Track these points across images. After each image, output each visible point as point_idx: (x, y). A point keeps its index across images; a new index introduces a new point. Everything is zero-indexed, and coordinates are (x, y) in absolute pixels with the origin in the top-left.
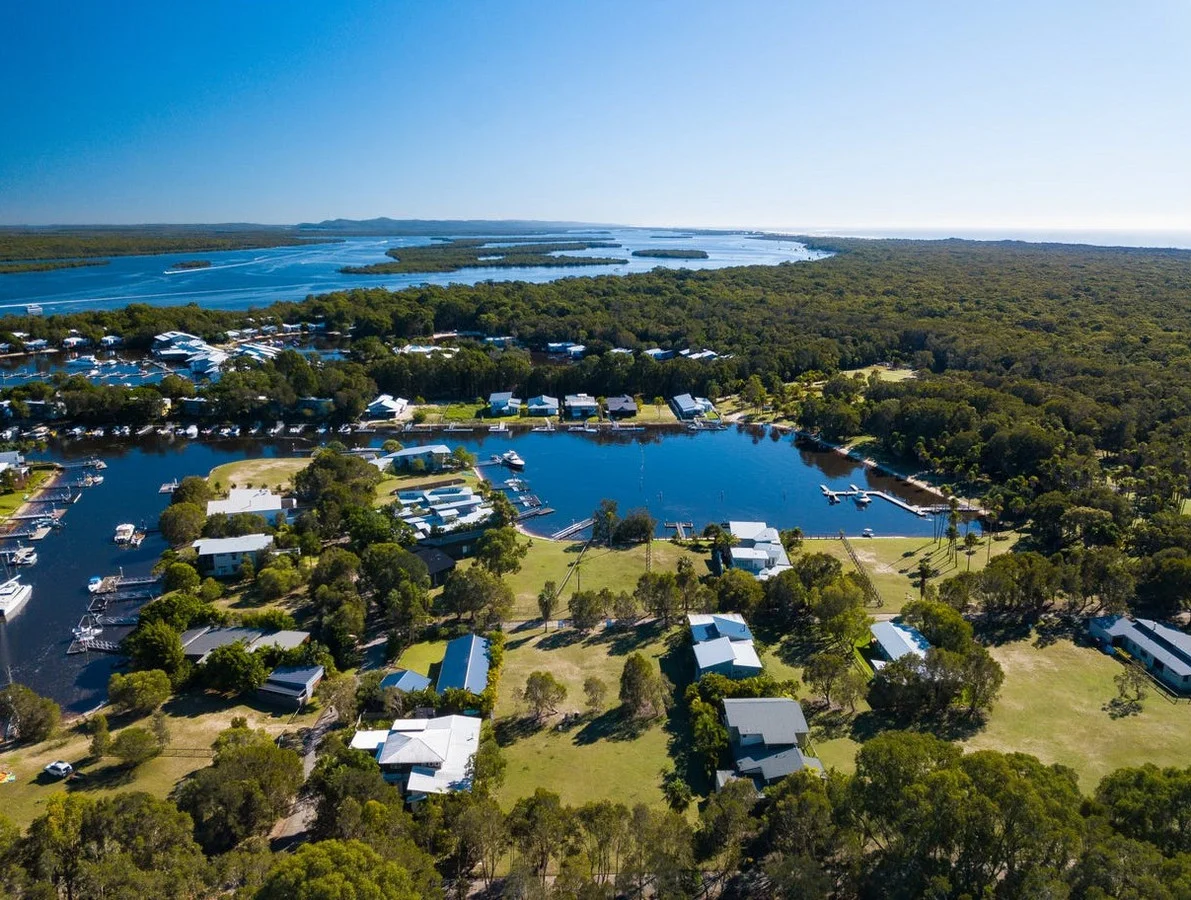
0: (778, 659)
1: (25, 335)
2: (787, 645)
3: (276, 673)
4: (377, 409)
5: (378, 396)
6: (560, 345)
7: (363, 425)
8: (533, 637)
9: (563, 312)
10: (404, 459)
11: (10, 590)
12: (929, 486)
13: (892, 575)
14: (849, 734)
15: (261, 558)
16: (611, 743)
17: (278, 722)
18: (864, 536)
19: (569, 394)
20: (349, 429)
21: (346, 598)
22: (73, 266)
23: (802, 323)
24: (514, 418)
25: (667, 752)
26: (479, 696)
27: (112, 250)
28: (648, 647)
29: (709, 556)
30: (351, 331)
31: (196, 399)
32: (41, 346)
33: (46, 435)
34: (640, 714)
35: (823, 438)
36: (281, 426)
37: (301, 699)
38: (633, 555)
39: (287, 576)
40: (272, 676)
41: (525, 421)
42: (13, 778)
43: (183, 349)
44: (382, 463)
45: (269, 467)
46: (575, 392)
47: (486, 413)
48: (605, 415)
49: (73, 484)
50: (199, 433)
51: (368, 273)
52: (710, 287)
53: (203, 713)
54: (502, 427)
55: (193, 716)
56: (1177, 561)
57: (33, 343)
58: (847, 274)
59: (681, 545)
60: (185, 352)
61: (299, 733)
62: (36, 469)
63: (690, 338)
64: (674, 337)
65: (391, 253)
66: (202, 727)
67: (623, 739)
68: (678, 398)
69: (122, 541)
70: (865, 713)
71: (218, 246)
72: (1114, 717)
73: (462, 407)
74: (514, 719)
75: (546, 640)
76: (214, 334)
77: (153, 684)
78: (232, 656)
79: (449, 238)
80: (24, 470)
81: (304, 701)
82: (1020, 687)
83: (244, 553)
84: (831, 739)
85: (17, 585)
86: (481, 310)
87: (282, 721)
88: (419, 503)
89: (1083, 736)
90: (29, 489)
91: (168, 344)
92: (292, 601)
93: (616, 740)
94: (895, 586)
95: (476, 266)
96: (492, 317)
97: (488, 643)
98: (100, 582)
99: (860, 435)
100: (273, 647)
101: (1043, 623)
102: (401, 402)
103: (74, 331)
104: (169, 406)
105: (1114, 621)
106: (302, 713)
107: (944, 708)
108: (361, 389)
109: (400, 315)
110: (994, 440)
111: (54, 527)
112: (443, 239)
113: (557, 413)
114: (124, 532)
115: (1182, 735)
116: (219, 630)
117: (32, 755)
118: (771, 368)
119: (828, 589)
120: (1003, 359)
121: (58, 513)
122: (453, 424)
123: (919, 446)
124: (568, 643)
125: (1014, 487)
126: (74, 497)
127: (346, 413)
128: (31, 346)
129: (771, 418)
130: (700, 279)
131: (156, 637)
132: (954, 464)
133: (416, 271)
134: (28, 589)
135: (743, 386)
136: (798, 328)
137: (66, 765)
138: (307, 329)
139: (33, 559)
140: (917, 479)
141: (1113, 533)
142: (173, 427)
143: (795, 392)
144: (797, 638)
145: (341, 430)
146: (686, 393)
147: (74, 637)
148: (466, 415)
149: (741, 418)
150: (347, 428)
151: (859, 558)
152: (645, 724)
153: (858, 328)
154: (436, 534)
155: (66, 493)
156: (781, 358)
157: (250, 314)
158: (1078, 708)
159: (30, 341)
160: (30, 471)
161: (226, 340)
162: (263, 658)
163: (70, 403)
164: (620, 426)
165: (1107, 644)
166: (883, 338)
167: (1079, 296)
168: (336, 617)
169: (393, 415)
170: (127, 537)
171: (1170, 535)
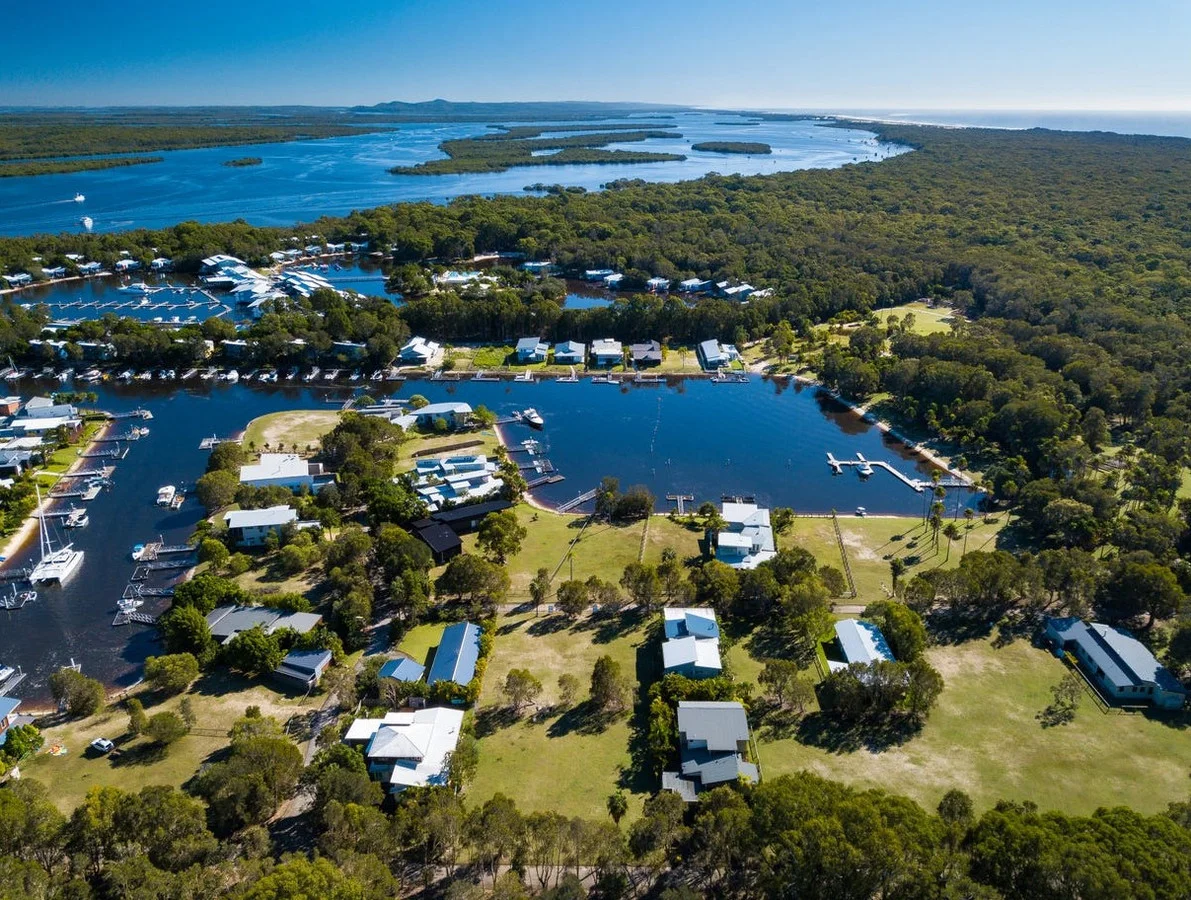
0: (747, 652)
1: (80, 257)
2: (759, 638)
3: (291, 656)
4: (408, 354)
5: (409, 339)
6: (598, 273)
7: (395, 371)
8: (525, 621)
9: (603, 235)
10: (428, 417)
11: (64, 558)
12: (935, 456)
13: (873, 561)
14: (794, 735)
15: (285, 534)
16: (580, 736)
17: (289, 703)
18: (858, 515)
19: (598, 338)
20: (381, 376)
21: (356, 584)
22: (128, 163)
23: (844, 254)
24: (540, 365)
25: (628, 747)
26: (465, 688)
27: (167, 143)
28: (629, 636)
29: (702, 535)
30: (393, 253)
31: (237, 343)
32: (94, 269)
33: (99, 378)
34: (608, 707)
35: (843, 396)
36: (316, 371)
37: (310, 682)
38: (631, 532)
39: (306, 553)
40: (288, 659)
41: (552, 369)
42: (65, 751)
43: (229, 276)
44: (406, 421)
45: (301, 421)
46: (602, 336)
47: (513, 360)
48: (630, 363)
49: (122, 437)
50: (240, 379)
51: (418, 174)
52: (761, 201)
53: (227, 693)
54: (527, 377)
55: (218, 695)
56: (1140, 567)
57: (87, 267)
58: (909, 181)
59: (678, 522)
60: (230, 279)
61: (308, 715)
62: (89, 419)
63: (729, 269)
64: (713, 267)
65: (445, 146)
66: (225, 706)
67: (590, 733)
68: (704, 344)
69: (164, 504)
70: (814, 714)
71: (270, 137)
72: (1044, 725)
73: (491, 351)
74: (496, 709)
75: (537, 624)
76: (259, 257)
77: (183, 666)
78: (250, 642)
79: (506, 125)
80: (77, 422)
81: (313, 684)
82: (965, 691)
83: (270, 527)
84: (777, 739)
85: (70, 551)
86: (522, 233)
87: (293, 703)
88: (435, 472)
89: (1009, 744)
90: (81, 443)
91: (214, 270)
92: (314, 575)
93: (585, 733)
94: (873, 574)
95: (528, 164)
96: (531, 242)
97: (481, 630)
98: (143, 550)
99: (880, 391)
100: (289, 630)
101: (1007, 620)
102: (433, 345)
103: (126, 252)
104: (212, 348)
105: (1072, 623)
106: (312, 695)
107: (887, 711)
108: (393, 334)
109: (441, 237)
110: (1003, 413)
111: (104, 487)
112: (500, 128)
113: (583, 361)
114: (166, 495)
115: (1103, 747)
116: (243, 610)
117: (82, 729)
118: (803, 311)
119: (797, 588)
120: (1041, 305)
121: (108, 471)
122: (481, 372)
123: (929, 414)
124: (557, 629)
125: (1011, 467)
126: (122, 452)
127: (378, 359)
128: (86, 270)
129: (795, 368)
130: (753, 190)
131: (186, 621)
132: (961, 435)
133: (466, 171)
134: (80, 555)
135: (773, 330)
136: (840, 260)
137: (109, 742)
138: (350, 249)
139: (85, 522)
140: (925, 447)
141: (1091, 529)
142: (216, 370)
143: (824, 337)
144: (769, 630)
145: (373, 378)
146: (713, 338)
147: (118, 608)
148: (494, 362)
149: (765, 368)
150: (378, 375)
151: (845, 542)
152: (611, 718)
153: (901, 261)
154: (447, 507)
155: (115, 448)
156: (816, 299)
157: (296, 231)
158: (1012, 716)
159: (85, 264)
160: (83, 423)
161: (271, 263)
162: (279, 640)
163: (119, 346)
164: (644, 377)
165: (1059, 646)
166: (926, 273)
167: (1149, 216)
168: (345, 603)
169: (423, 361)
170: (168, 500)
171: (1143, 536)
